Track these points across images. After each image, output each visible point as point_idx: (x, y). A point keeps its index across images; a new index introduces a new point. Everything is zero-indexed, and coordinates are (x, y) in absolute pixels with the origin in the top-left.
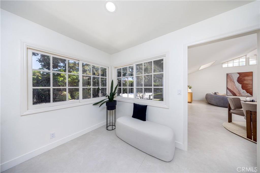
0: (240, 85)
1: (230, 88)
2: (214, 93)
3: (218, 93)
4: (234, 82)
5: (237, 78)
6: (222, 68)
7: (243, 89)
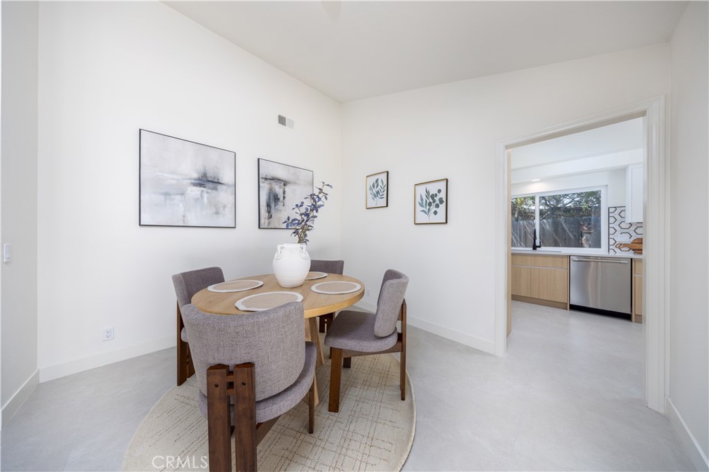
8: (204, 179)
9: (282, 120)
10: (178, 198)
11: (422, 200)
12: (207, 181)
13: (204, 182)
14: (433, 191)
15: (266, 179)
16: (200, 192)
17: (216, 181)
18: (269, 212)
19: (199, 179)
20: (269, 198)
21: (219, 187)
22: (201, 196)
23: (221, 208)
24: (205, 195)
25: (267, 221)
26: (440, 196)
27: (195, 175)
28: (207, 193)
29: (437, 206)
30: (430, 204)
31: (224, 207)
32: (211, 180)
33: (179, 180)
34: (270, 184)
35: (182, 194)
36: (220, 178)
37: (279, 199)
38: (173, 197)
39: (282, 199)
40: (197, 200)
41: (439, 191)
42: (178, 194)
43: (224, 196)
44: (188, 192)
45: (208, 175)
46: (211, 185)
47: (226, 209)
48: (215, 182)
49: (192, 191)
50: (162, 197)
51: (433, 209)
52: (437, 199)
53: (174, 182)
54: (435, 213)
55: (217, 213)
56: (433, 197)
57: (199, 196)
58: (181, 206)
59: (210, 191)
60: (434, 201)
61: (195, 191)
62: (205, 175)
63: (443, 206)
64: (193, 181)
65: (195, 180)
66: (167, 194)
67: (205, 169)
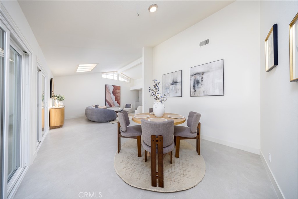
0: (114, 97)
1: (108, 99)
2: (95, 106)
3: (99, 105)
4: (110, 94)
5: (112, 90)
6: (102, 77)
7: (116, 101)
10: (168, 89)
13: (173, 83)
15: (193, 75)
17: (176, 82)
18: (194, 89)
20: (195, 83)
21: (177, 84)
24: (174, 87)
25: (194, 93)
31: (178, 90)
33: (168, 85)
34: (195, 77)
35: (169, 88)
37: (199, 82)
39: (201, 82)
40: (172, 89)
43: (178, 86)
46: (175, 84)
55: (176, 92)
58: (169, 91)
61: (171, 87)
62: (174, 81)
65: (171, 83)
66: (166, 89)
67: (174, 79)
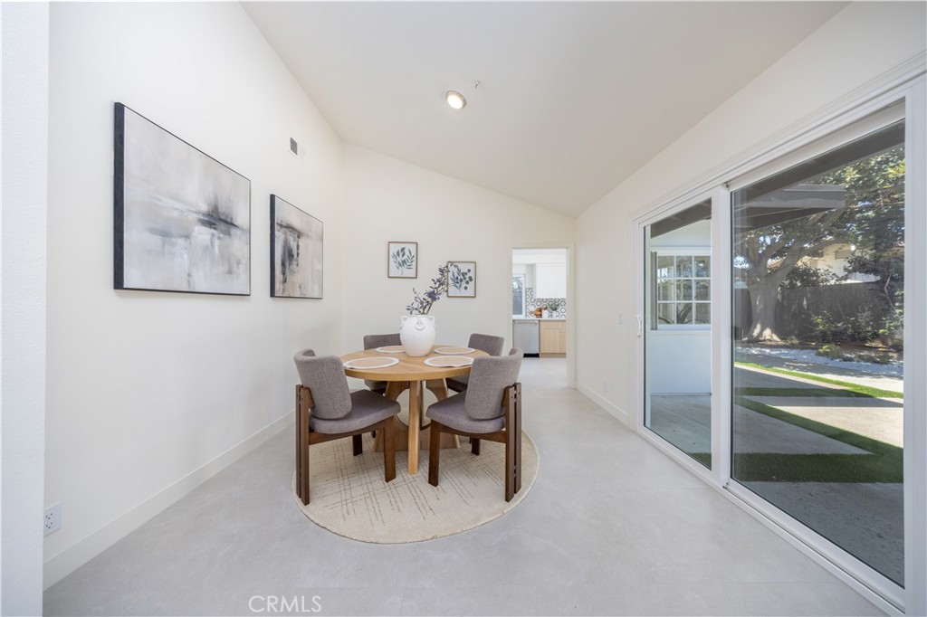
8: (215, 215)
9: (294, 146)
10: (181, 241)
11: (454, 276)
12: (217, 220)
13: (215, 220)
14: (464, 270)
15: (281, 226)
16: (210, 236)
17: (229, 220)
18: (284, 273)
19: (209, 215)
20: (284, 254)
21: (233, 231)
22: (211, 242)
23: (235, 265)
24: (217, 243)
25: (282, 286)
26: (469, 274)
27: (204, 208)
28: (219, 238)
29: (467, 283)
30: (461, 280)
31: (238, 263)
32: (223, 217)
33: (182, 212)
34: (285, 233)
35: (187, 237)
36: (234, 218)
37: (293, 256)
38: (174, 240)
39: (295, 256)
40: (206, 249)
41: (469, 271)
42: (181, 236)
43: (237, 244)
44: (194, 234)
45: (220, 210)
46: (222, 226)
47: (241, 266)
48: (227, 223)
49: (199, 233)
50: (157, 239)
51: (464, 285)
52: (467, 277)
53: (175, 214)
54: (466, 288)
55: (230, 272)
56: (463, 274)
57: (209, 244)
58: (186, 256)
59: (222, 235)
60: (465, 278)
61: (203, 234)
62: (216, 209)
63: (472, 283)
64: (202, 217)
65: (204, 215)
66: (165, 234)
67: (216, 199)
